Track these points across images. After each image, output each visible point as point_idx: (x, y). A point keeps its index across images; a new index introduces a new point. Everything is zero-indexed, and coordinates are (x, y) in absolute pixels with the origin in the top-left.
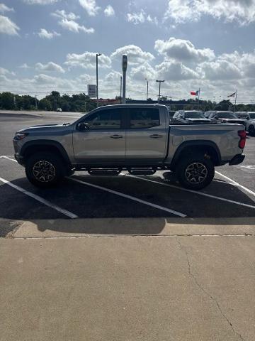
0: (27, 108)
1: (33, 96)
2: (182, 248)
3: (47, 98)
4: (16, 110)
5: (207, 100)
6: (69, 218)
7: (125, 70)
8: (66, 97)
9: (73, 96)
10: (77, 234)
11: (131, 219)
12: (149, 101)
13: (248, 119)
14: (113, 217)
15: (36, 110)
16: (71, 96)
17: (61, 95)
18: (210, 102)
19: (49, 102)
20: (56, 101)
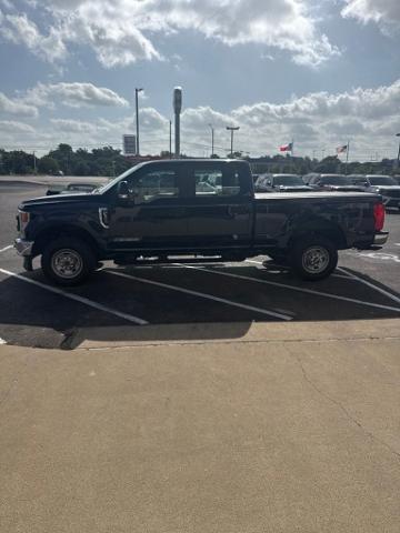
0: (20, 172)
1: (28, 152)
2: (292, 354)
3: (52, 154)
5: (304, 157)
6: (138, 324)
7: (178, 111)
8: (82, 153)
9: (94, 151)
10: (154, 343)
11: (219, 324)
13: (367, 185)
14: (196, 322)
15: (35, 175)
16: (90, 151)
17: (74, 150)
18: (307, 158)
19: (56, 162)
20: (66, 158)
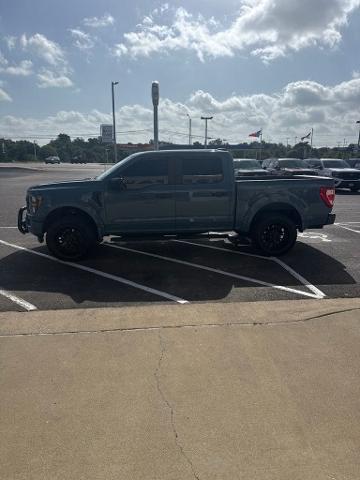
0: (22, 159)
1: (32, 141)
3: (53, 143)
4: (6, 161)
5: (278, 143)
7: (156, 103)
8: (79, 142)
9: (90, 140)
12: (197, 145)
15: (35, 161)
16: (86, 140)
17: (72, 140)
18: (281, 145)
19: (55, 150)
20: (65, 147)
